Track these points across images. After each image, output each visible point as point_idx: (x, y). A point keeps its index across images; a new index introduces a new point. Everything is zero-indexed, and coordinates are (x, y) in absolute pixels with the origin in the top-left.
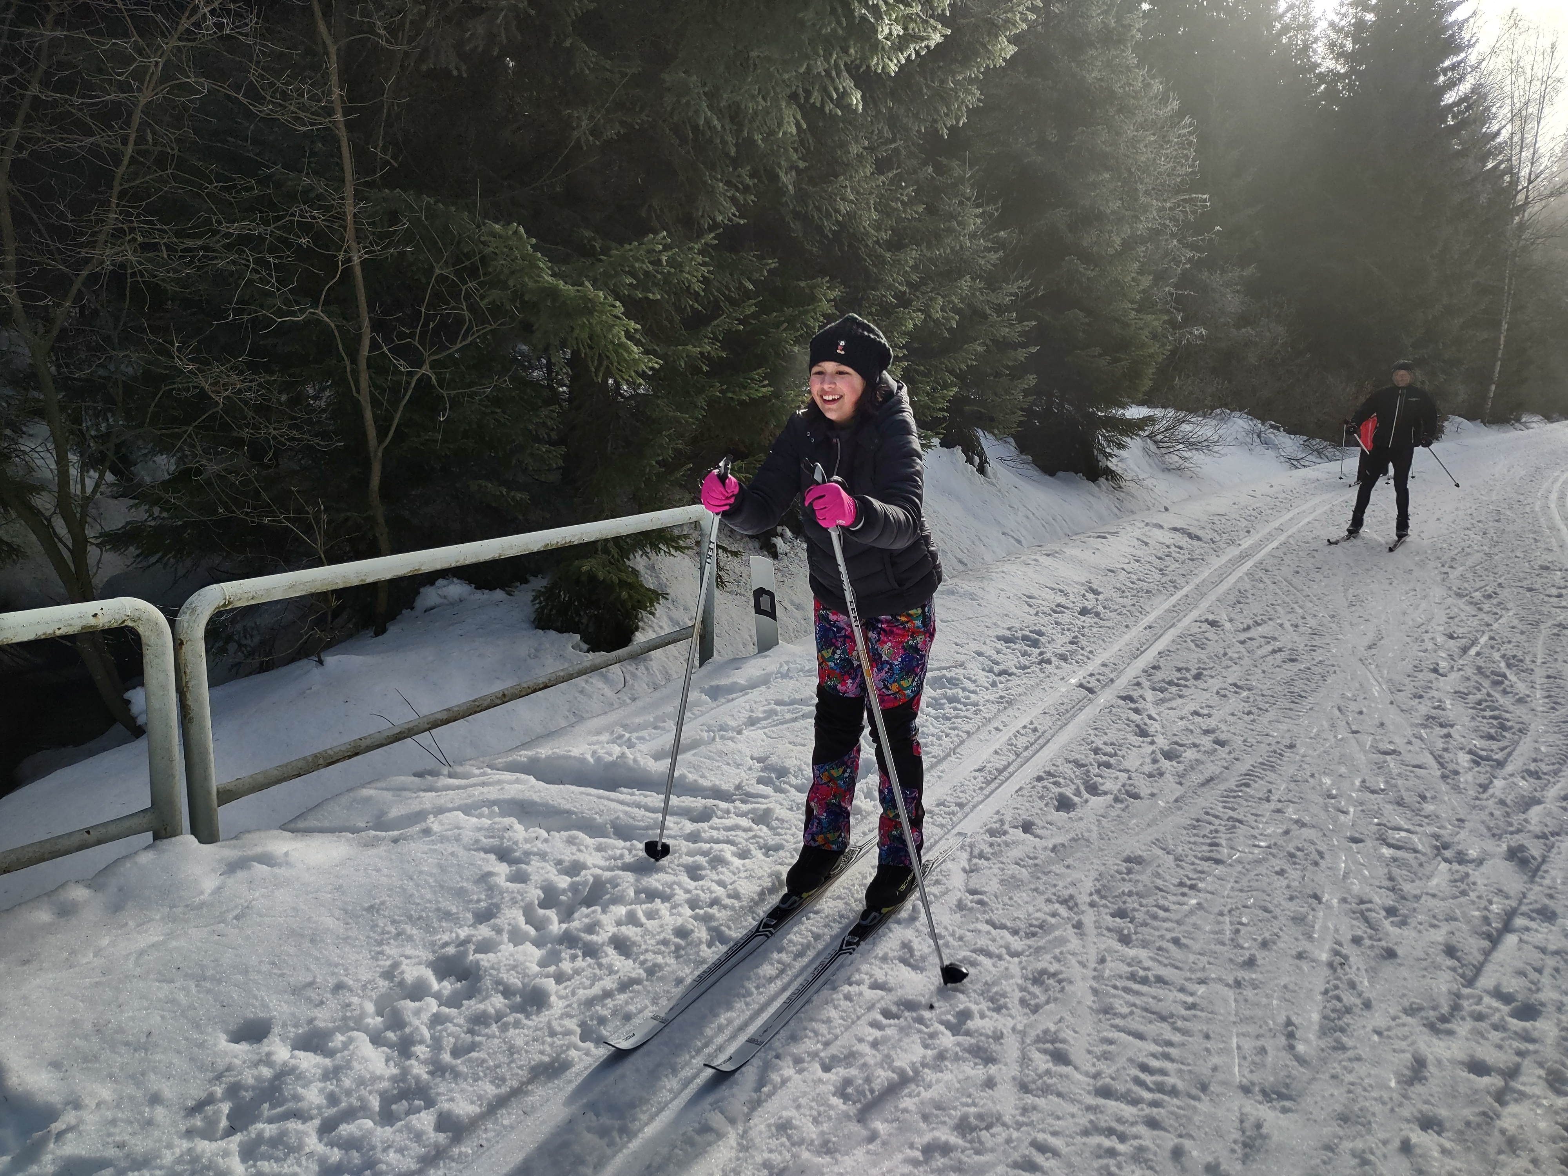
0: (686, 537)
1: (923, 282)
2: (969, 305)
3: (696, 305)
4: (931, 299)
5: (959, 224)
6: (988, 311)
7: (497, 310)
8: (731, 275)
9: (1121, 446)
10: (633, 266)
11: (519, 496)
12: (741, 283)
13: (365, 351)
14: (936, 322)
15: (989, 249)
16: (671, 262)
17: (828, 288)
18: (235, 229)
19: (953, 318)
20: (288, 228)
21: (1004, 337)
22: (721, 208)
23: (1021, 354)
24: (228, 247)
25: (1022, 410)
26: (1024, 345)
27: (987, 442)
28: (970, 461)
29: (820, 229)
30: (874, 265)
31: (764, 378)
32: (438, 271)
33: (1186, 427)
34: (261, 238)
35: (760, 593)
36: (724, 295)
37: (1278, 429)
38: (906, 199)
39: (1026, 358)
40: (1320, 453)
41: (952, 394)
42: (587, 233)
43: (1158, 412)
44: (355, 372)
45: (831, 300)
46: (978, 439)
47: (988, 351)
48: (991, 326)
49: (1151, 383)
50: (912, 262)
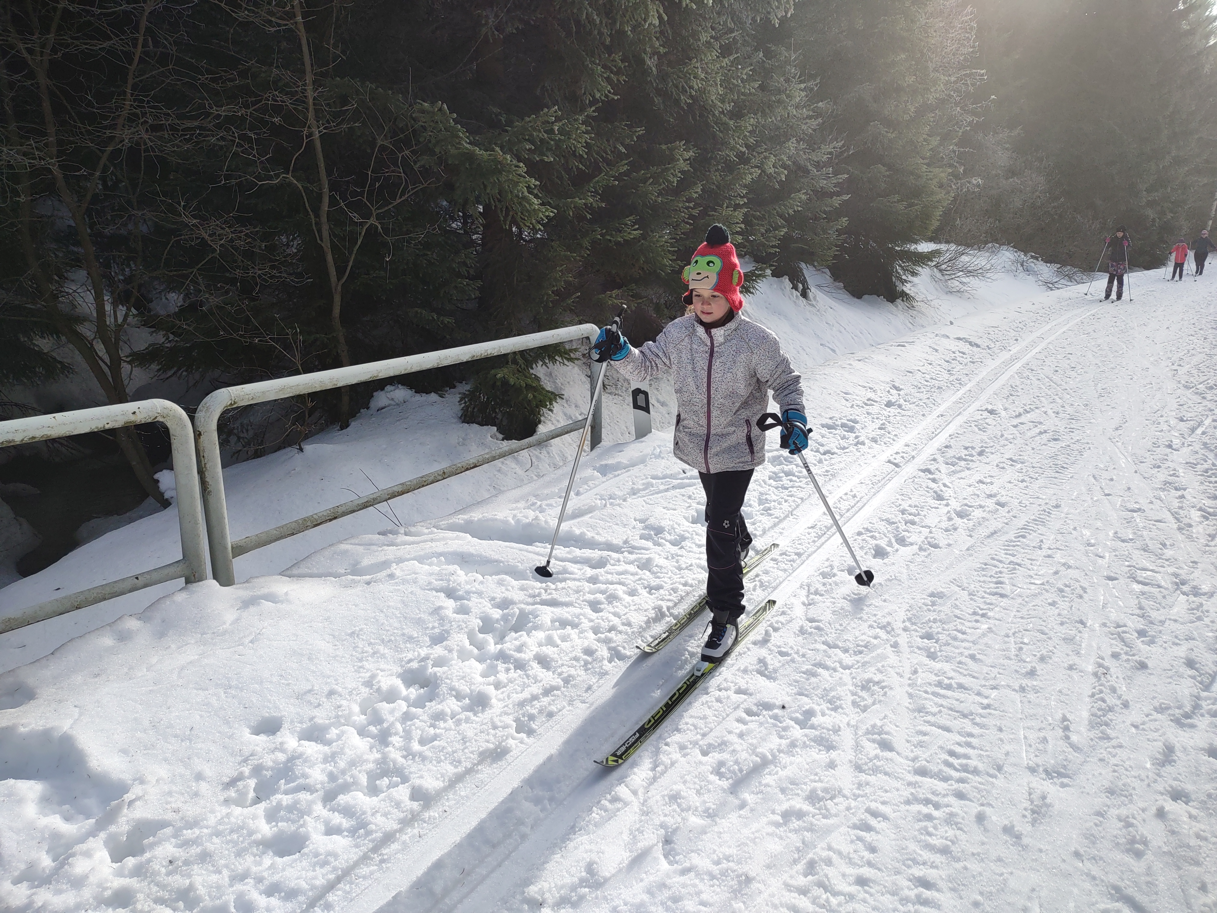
0: (576, 350)
1: (758, 144)
2: (794, 163)
3: (581, 166)
4: (765, 158)
5: (787, 96)
6: (810, 168)
7: (426, 172)
8: (608, 141)
9: (914, 274)
10: (532, 135)
11: (447, 320)
12: (615, 148)
13: (325, 207)
14: (770, 176)
15: (810, 117)
16: (561, 131)
17: (684, 150)
18: (223, 112)
19: (782, 173)
20: (264, 110)
21: (822, 188)
22: (599, 87)
23: (836, 202)
24: (218, 126)
25: (836, 246)
26: (838, 194)
27: (809, 272)
28: (795, 287)
29: (677, 102)
30: (720, 131)
31: (635, 224)
32: (379, 142)
33: (965, 258)
34: (243, 118)
35: (637, 392)
36: (602, 157)
37: (1037, 258)
38: (745, 77)
39: (840, 204)
40: (1070, 278)
41: (782, 233)
42: (496, 110)
43: (943, 247)
44: (318, 223)
45: (687, 160)
46: (801, 270)
47: (809, 199)
48: (812, 179)
49: (938, 223)
50: (750, 128)
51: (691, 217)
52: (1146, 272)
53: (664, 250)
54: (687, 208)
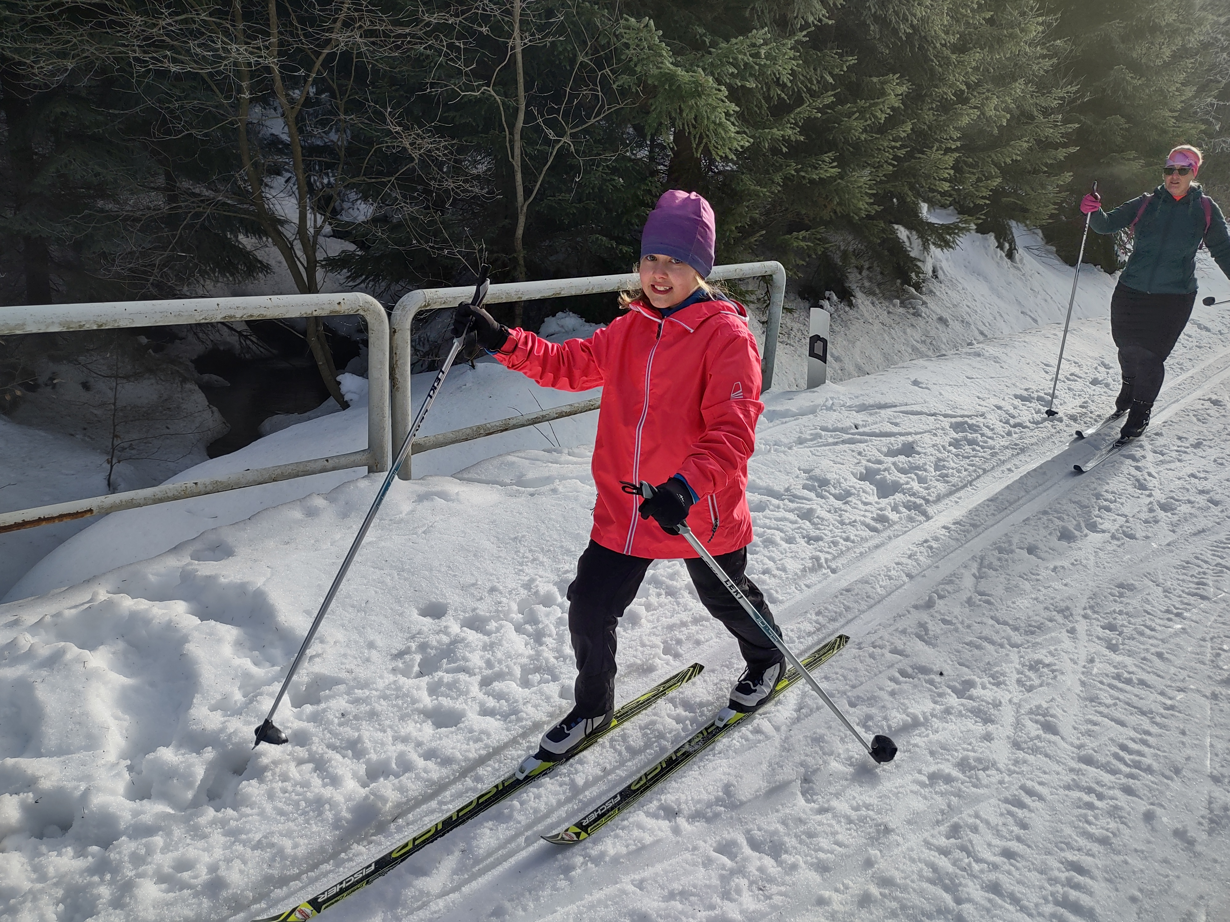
1: (978, 84)
2: (1018, 107)
3: (783, 95)
4: (987, 99)
5: (1022, 31)
6: (1036, 113)
7: (624, 92)
8: (815, 69)
10: (735, 59)
12: (822, 77)
13: (520, 123)
14: (988, 120)
15: (1044, 57)
16: (768, 56)
17: (897, 84)
18: (434, 19)
19: (1004, 117)
20: (473, 19)
21: (1047, 137)
22: (814, 10)
23: (1061, 154)
24: (428, 34)
25: (1055, 204)
26: (1065, 145)
27: (1018, 231)
28: (1000, 246)
29: (895, 31)
30: (941, 66)
31: (833, 161)
32: (580, 58)
34: (452, 27)
35: (815, 339)
36: (806, 87)
39: (1065, 157)
41: (995, 184)
42: (701, 30)
44: (512, 141)
45: (898, 95)
46: (1010, 228)
47: (1030, 149)
48: (1037, 126)
50: (974, 64)
51: (896, 158)
53: (861, 192)
54: (893, 148)
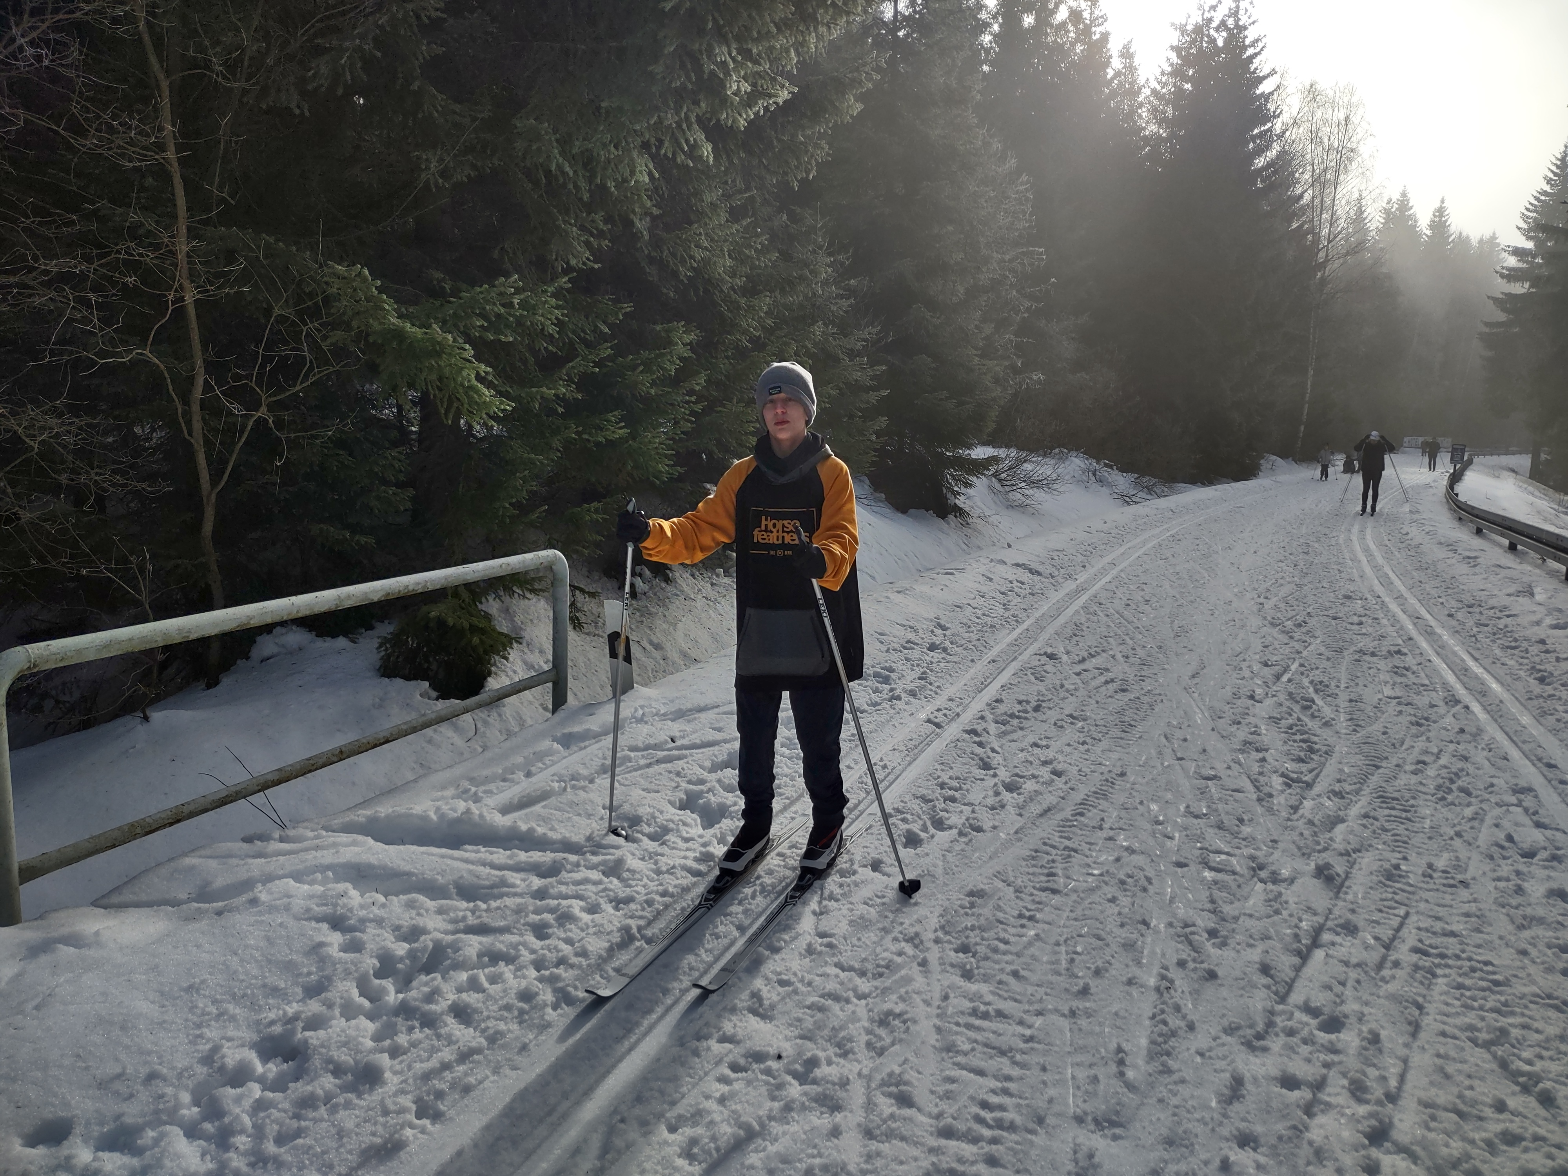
0: (540, 579)
1: (777, 327)
2: (822, 350)
3: (550, 348)
5: (811, 272)
6: (841, 356)
7: (340, 352)
8: (587, 317)
9: (968, 485)
10: (484, 309)
11: (363, 540)
12: (596, 326)
16: (523, 305)
17: (684, 332)
18: (53, 266)
20: (113, 266)
21: (856, 380)
22: (575, 252)
23: (873, 397)
24: (48, 284)
25: (875, 450)
26: (875, 389)
29: (675, 274)
30: (729, 310)
31: (621, 420)
32: (277, 311)
33: (1028, 467)
34: (83, 276)
35: (614, 637)
36: (579, 337)
37: (1111, 467)
38: (759, 247)
39: (877, 401)
40: (1149, 490)
42: (438, 275)
43: (1002, 452)
44: (187, 414)
45: (688, 344)
47: (841, 394)
48: (844, 369)
49: (994, 425)
50: (765, 309)
51: (693, 413)
52: (1234, 484)
53: (658, 454)
54: (688, 402)
